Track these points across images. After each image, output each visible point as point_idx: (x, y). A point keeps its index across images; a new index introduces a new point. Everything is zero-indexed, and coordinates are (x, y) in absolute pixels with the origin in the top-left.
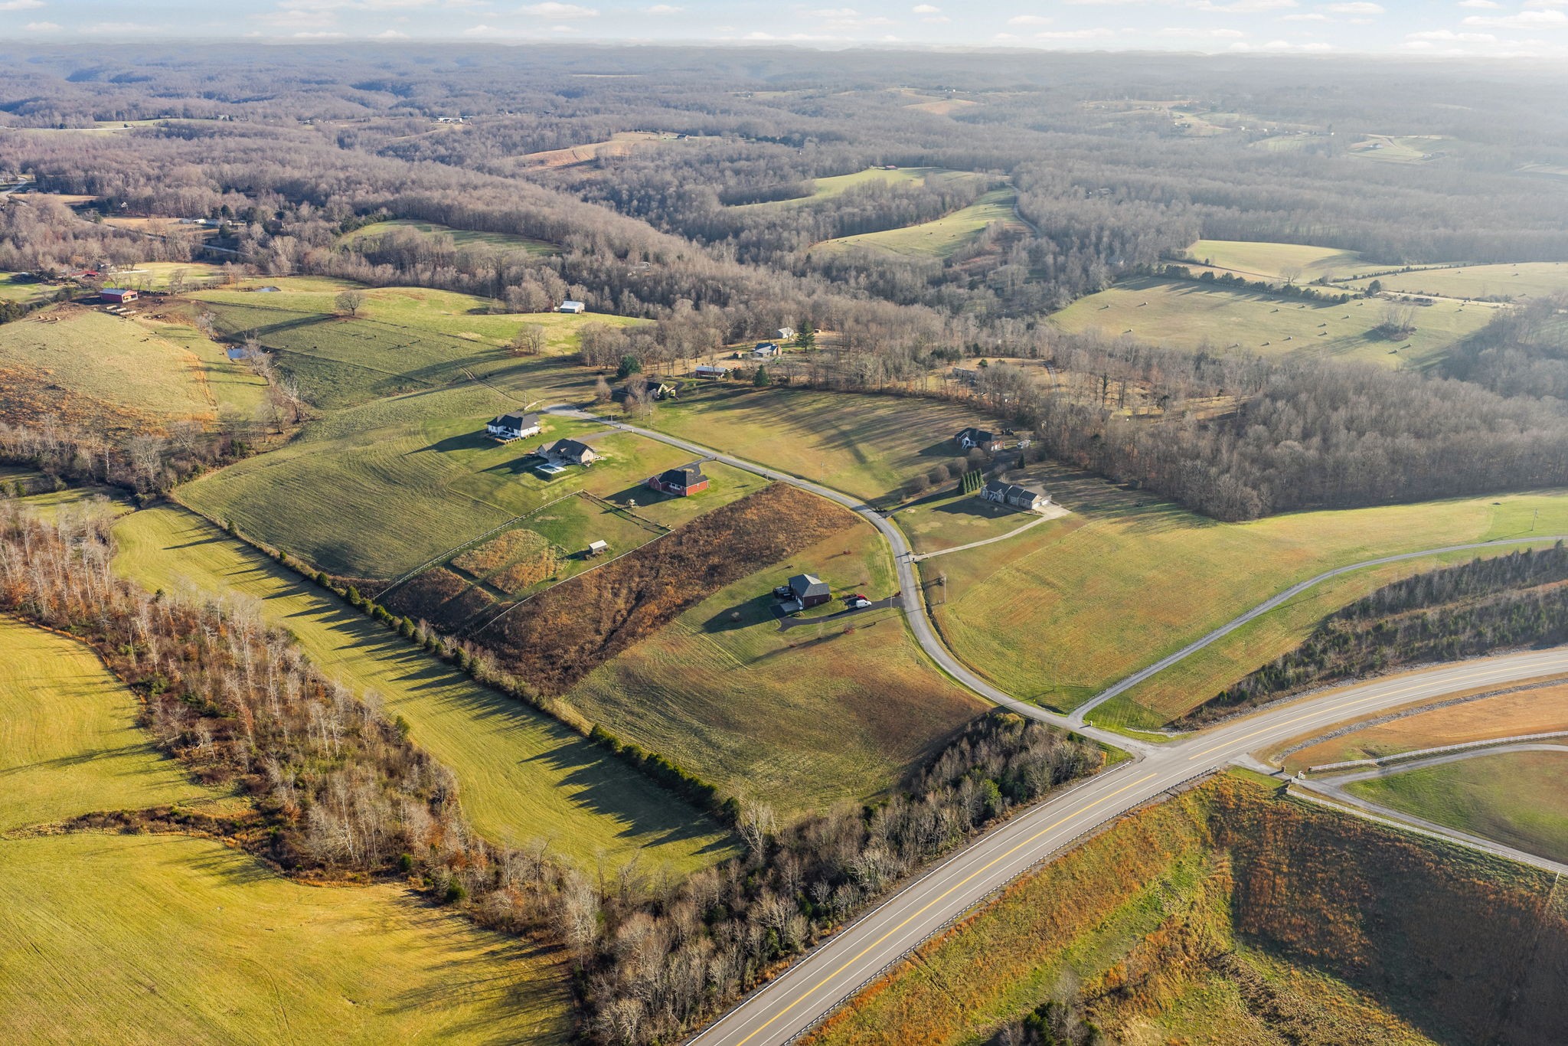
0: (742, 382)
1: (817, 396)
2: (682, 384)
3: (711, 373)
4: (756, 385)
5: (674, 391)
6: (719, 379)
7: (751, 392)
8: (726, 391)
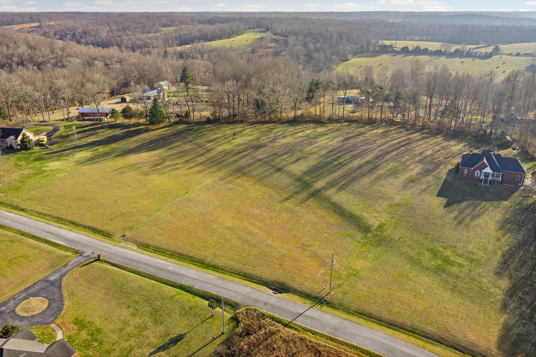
0: (133, 121)
1: (228, 130)
2: (55, 130)
3: (94, 114)
4: (152, 123)
5: (45, 139)
6: (106, 120)
7: (147, 131)
8: (118, 132)
